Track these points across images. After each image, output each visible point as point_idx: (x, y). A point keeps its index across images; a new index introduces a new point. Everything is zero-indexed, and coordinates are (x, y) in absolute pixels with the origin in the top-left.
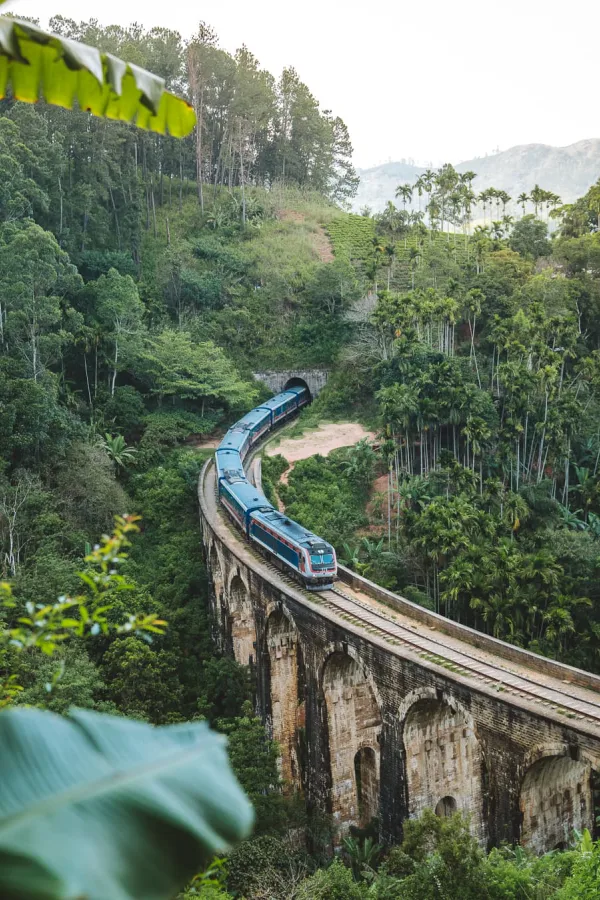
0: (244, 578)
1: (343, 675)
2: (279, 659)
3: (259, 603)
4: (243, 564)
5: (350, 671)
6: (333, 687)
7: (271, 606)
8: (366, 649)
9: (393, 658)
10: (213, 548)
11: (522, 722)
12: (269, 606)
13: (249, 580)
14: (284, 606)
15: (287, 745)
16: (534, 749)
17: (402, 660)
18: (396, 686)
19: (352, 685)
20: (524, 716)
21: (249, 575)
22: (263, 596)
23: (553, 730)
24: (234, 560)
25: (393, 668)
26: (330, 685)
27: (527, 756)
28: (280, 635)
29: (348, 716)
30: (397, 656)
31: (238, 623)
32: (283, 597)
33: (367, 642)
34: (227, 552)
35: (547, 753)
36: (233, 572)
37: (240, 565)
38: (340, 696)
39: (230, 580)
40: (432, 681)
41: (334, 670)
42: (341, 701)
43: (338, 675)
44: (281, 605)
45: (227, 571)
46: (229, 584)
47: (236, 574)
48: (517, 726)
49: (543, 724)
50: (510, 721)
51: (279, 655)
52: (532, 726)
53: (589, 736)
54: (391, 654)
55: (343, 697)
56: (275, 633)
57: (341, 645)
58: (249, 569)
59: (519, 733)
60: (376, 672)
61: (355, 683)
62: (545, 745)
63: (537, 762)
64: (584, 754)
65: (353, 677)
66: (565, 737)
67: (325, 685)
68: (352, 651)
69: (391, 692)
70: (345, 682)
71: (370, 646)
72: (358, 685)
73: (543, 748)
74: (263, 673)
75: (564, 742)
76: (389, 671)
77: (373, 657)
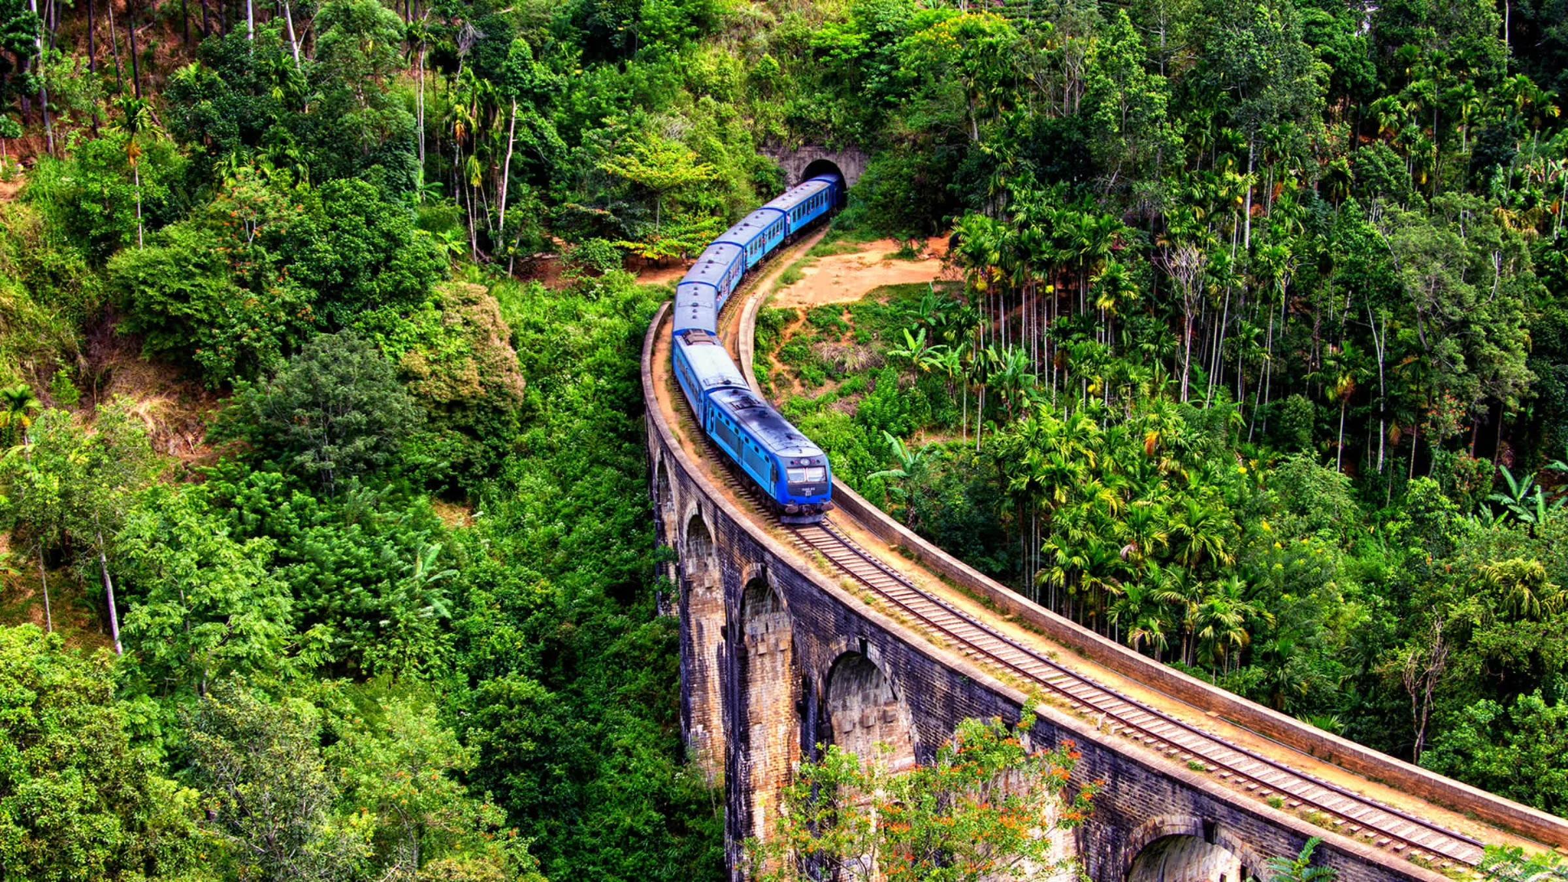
0: (707, 520)
1: (861, 686)
2: (762, 655)
3: (732, 565)
4: (708, 497)
5: (874, 681)
6: (845, 707)
7: (749, 571)
8: (896, 651)
9: (938, 668)
10: (662, 464)
11: (1132, 780)
12: (747, 569)
13: (716, 523)
14: (770, 571)
15: (773, 792)
16: (1150, 824)
17: (952, 672)
18: (940, 712)
19: (876, 703)
20: (1136, 770)
21: (715, 517)
22: (736, 552)
23: (1178, 795)
24: (693, 489)
25: (938, 684)
26: (839, 703)
27: (1138, 833)
28: (764, 617)
29: (869, 753)
30: (943, 666)
31: (700, 591)
32: (768, 557)
33: (898, 639)
34: (682, 474)
35: (1168, 830)
36: (692, 509)
37: (702, 498)
38: (857, 719)
39: (687, 521)
40: (997, 708)
41: (848, 680)
42: (858, 730)
43: (854, 687)
44: (764, 570)
45: (683, 506)
46: (686, 528)
47: (695, 512)
48: (1124, 786)
49: (1165, 784)
50: (1114, 778)
51: (762, 649)
52: (1148, 787)
53: (1232, 807)
54: (935, 662)
55: (861, 722)
56: (758, 613)
57: (857, 642)
58: (716, 506)
59: (1127, 798)
60: (911, 689)
61: (882, 700)
62: (1167, 817)
63: (1152, 842)
64: (1224, 833)
65: (878, 692)
66: (1198, 808)
67: (831, 703)
68: (873, 652)
69: (933, 722)
70: (865, 698)
71: (901, 646)
72: (886, 704)
73: (1162, 822)
74: (736, 677)
75: (1194, 814)
76: (930, 689)
77: (906, 664)
